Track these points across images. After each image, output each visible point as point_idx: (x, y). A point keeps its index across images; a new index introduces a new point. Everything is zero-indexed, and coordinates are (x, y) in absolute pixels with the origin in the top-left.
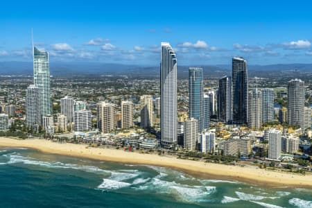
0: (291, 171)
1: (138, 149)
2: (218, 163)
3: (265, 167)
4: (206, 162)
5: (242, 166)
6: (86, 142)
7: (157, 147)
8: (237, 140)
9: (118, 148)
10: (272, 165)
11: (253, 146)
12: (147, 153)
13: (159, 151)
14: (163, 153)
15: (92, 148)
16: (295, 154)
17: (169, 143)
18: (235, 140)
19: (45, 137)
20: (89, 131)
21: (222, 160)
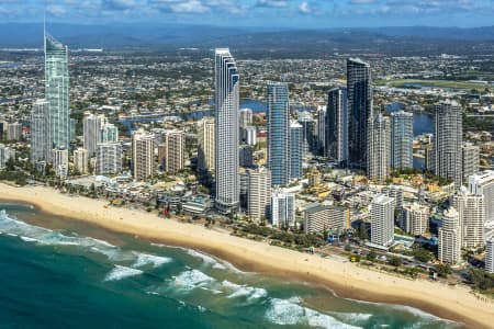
0: (395, 271)
1: (178, 213)
2: (289, 247)
3: (357, 260)
4: (272, 244)
5: (324, 256)
6: (108, 195)
7: (208, 211)
8: (328, 207)
9: (149, 211)
10: (371, 258)
11: (355, 218)
12: (189, 222)
13: (207, 219)
14: (214, 222)
15: (113, 208)
16: (418, 237)
17: (225, 206)
18: (324, 208)
19: (52, 185)
20: (116, 174)
21: (297, 243)
